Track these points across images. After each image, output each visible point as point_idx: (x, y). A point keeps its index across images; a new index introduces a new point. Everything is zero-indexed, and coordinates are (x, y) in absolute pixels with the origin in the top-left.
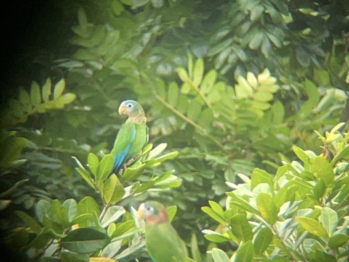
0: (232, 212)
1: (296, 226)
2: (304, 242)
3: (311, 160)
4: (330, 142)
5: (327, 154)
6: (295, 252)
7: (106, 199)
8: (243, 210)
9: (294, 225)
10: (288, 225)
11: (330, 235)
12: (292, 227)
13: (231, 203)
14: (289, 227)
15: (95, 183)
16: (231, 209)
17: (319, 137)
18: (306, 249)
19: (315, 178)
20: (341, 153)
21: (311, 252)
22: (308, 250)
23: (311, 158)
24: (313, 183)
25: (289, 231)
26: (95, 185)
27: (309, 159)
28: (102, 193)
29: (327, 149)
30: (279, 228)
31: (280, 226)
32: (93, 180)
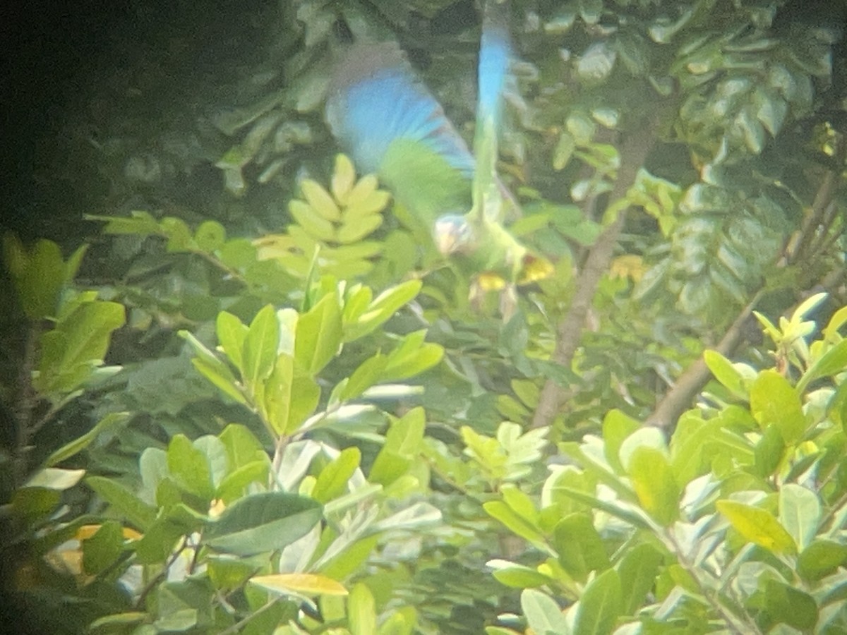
0: (558, 511)
1: (725, 532)
2: (741, 571)
3: (747, 385)
4: (792, 339)
5: (786, 367)
6: (722, 596)
7: (275, 425)
8: (584, 507)
9: (720, 527)
10: (705, 531)
11: (801, 548)
12: (714, 533)
13: (557, 490)
14: (708, 533)
15: (244, 388)
16: (556, 504)
17: (765, 328)
18: (747, 586)
19: (757, 426)
20: (821, 365)
21: (758, 592)
22: (751, 587)
23: (746, 380)
24: (754, 438)
25: (708, 543)
26: (243, 394)
27: (742, 383)
28: (265, 412)
29: (784, 358)
30: (684, 538)
31: (686, 533)
32: (238, 383)
